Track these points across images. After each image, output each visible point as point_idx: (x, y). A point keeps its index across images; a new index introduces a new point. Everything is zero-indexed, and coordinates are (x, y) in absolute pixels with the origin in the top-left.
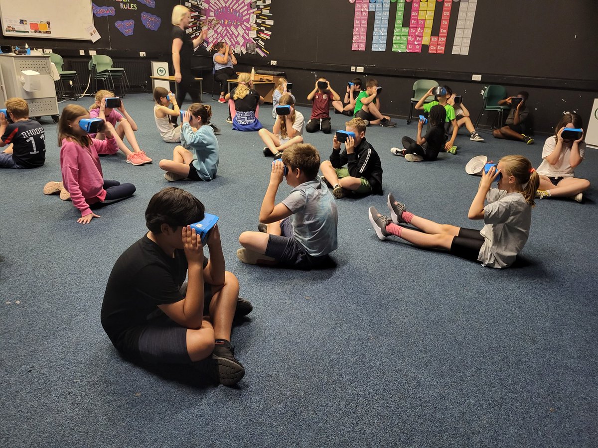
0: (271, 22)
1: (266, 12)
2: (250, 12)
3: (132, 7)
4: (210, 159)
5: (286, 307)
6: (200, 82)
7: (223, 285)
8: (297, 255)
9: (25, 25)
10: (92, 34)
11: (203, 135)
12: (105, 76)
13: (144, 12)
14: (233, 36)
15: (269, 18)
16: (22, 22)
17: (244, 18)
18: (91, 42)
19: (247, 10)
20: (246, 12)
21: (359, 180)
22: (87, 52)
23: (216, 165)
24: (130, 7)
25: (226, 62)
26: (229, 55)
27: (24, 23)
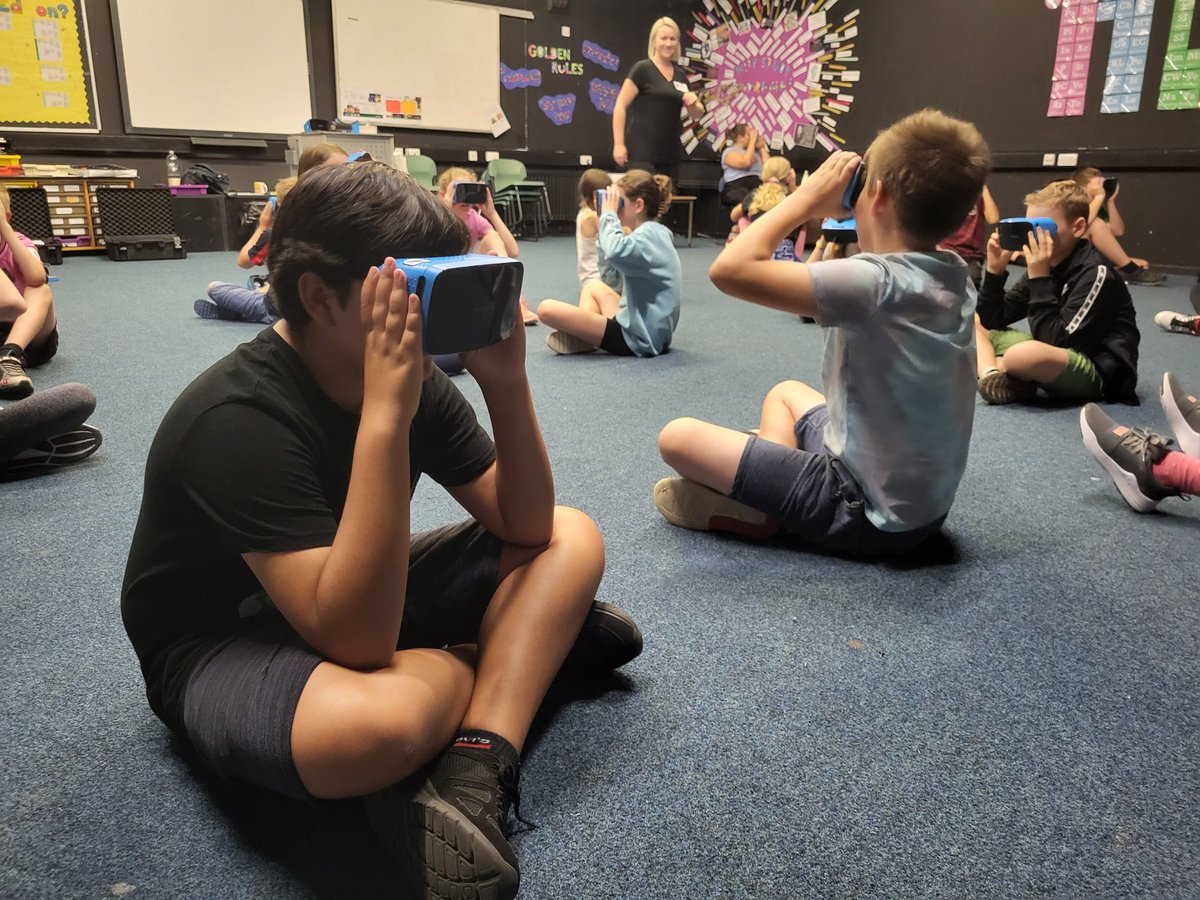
0: (854, 76)
1: (844, 55)
2: (808, 59)
3: (573, 69)
4: (659, 305)
5: (772, 664)
6: (688, 205)
7: (541, 543)
8: (835, 503)
9: (378, 104)
10: (494, 122)
11: (645, 240)
12: (507, 198)
13: (596, 80)
14: (770, 114)
15: (850, 66)
16: (372, 97)
17: (796, 74)
18: (489, 136)
19: (804, 56)
20: (800, 61)
21: (1064, 354)
22: (482, 155)
23: (671, 320)
24: (570, 69)
25: (748, 163)
26: (757, 150)
27: (377, 99)
